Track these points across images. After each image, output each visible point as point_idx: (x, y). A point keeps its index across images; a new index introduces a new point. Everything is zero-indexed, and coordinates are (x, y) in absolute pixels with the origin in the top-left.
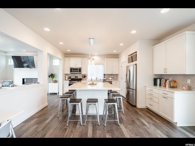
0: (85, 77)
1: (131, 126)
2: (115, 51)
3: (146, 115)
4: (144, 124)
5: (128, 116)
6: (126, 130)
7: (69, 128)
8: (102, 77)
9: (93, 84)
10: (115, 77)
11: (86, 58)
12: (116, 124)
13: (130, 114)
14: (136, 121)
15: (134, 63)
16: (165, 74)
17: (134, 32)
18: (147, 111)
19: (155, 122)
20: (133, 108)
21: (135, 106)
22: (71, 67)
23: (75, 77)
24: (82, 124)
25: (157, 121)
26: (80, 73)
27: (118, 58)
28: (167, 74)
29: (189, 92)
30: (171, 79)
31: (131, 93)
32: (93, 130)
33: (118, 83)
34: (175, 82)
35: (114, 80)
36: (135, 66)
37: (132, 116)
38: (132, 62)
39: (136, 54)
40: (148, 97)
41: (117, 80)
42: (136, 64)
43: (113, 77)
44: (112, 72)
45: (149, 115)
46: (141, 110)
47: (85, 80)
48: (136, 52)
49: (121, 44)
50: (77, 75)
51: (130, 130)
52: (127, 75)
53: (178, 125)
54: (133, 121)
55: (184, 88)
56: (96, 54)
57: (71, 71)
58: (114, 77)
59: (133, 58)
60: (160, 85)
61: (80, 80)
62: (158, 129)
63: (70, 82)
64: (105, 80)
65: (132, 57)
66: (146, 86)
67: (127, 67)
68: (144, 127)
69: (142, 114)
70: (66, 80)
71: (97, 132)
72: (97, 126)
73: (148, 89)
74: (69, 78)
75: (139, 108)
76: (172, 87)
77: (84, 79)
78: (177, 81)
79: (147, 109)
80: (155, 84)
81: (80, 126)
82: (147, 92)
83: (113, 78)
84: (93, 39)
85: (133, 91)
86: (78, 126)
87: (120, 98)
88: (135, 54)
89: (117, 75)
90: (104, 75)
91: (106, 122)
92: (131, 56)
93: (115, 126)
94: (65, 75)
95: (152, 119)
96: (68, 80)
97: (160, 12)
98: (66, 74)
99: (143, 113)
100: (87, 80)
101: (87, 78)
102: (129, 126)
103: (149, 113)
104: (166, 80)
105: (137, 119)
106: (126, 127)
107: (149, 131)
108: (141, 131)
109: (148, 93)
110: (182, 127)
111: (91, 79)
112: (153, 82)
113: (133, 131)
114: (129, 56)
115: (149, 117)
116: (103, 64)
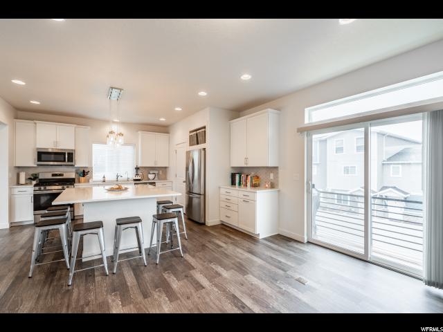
0: (84, 173)
1: (201, 253)
2: (162, 119)
3: (221, 233)
4: (219, 246)
5: (195, 240)
6: (194, 260)
7: (78, 286)
8: (131, 175)
9: (119, 189)
10: (161, 173)
11: (89, 127)
12: (176, 256)
13: (197, 237)
14: (208, 245)
15: (201, 146)
16: (246, 166)
17: (203, 94)
18: (222, 228)
19: (234, 239)
20: (200, 227)
21: (204, 224)
22: (38, 146)
23: (53, 175)
24: (107, 271)
25: (236, 238)
26: (70, 163)
27: (168, 133)
28: (248, 166)
29: (273, 190)
30: (253, 173)
31: (195, 201)
32: (135, 275)
33: (169, 184)
34: (258, 177)
35: (159, 179)
36: (203, 152)
37: (201, 240)
38: (198, 144)
39: (205, 132)
40: (223, 204)
41: (165, 179)
42: (204, 149)
43: (156, 172)
44: (155, 162)
45: (225, 232)
46: (214, 227)
47: (85, 182)
48: (205, 127)
49: (178, 109)
50: (58, 170)
51: (201, 259)
52: (187, 169)
53: (261, 237)
54: (204, 245)
55: (267, 186)
56: (115, 120)
57: (39, 159)
58: (158, 174)
59: (198, 137)
60: (240, 184)
61: (70, 182)
62: (238, 247)
63: (37, 188)
64: (139, 180)
65: (197, 134)
66: (220, 188)
67: (188, 153)
68: (220, 249)
69: (215, 234)
70: (18, 183)
71: (146, 275)
72: (142, 268)
73: (223, 191)
74: (30, 179)
75: (209, 225)
76: (255, 186)
77: (82, 179)
78: (260, 177)
79: (222, 224)
80: (233, 183)
81: (104, 277)
82: (221, 196)
83: (157, 176)
84: (121, 90)
85: (200, 198)
86: (98, 279)
87: (180, 212)
88: (203, 130)
89: (166, 168)
90: (137, 169)
91: (158, 256)
92: (195, 133)
93: (175, 258)
94: (17, 170)
95: (229, 238)
96: (26, 184)
97: (240, 77)
98: (19, 167)
99: (216, 232)
100: (90, 181)
101: (91, 177)
102: (197, 254)
103: (225, 230)
104: (247, 176)
105: (209, 242)
106: (193, 256)
107: (226, 252)
108: (216, 255)
109: (223, 197)
110: (265, 239)
111: (102, 179)
112: (229, 180)
113: (205, 258)
114: (191, 132)
115: (226, 236)
116: (135, 145)
